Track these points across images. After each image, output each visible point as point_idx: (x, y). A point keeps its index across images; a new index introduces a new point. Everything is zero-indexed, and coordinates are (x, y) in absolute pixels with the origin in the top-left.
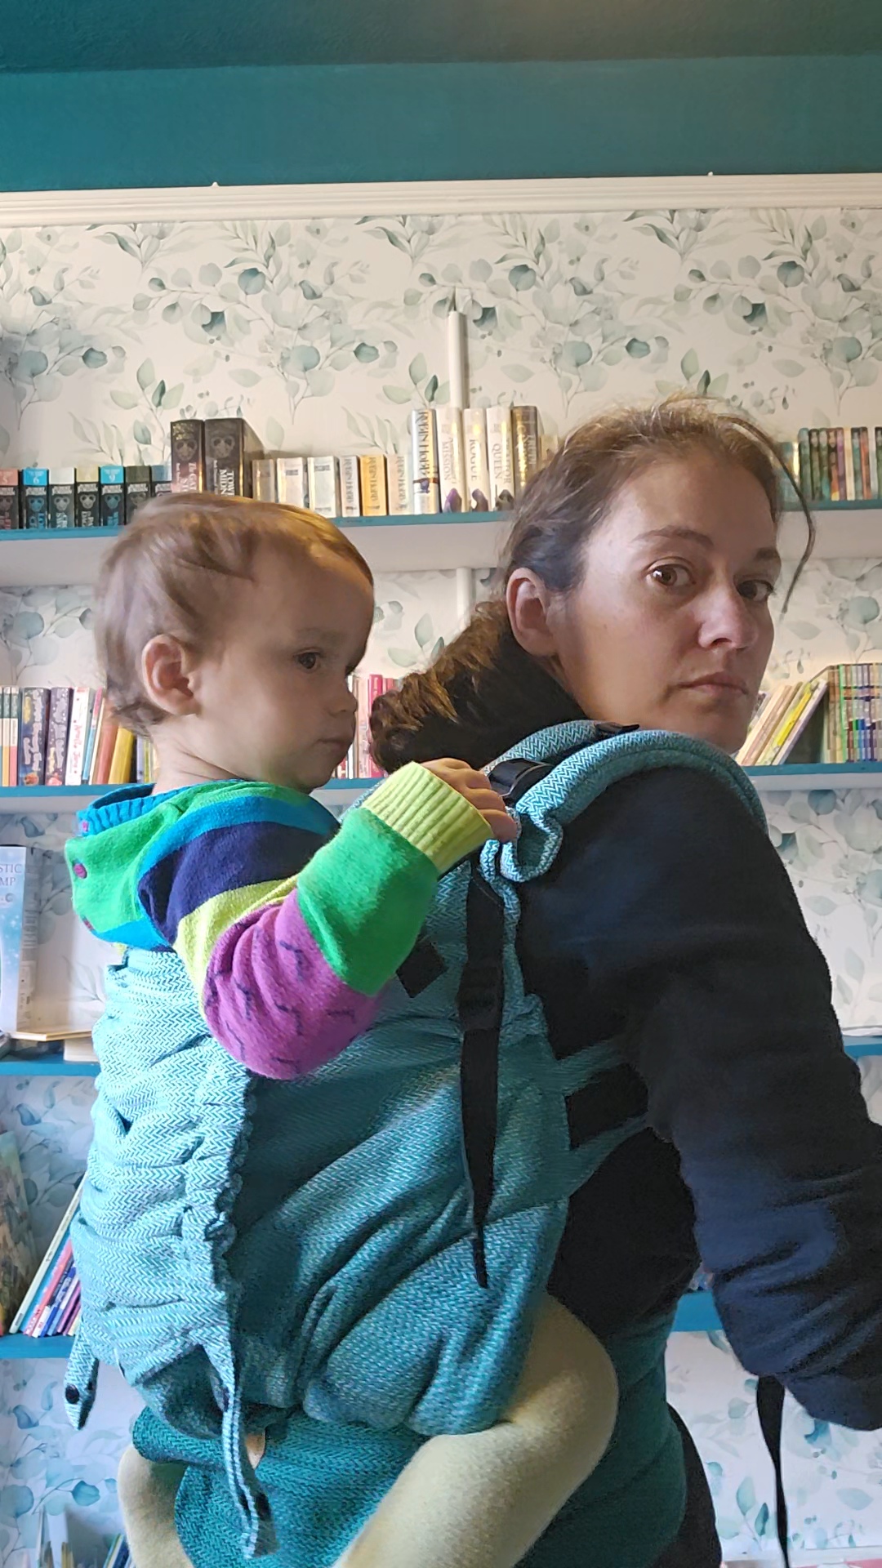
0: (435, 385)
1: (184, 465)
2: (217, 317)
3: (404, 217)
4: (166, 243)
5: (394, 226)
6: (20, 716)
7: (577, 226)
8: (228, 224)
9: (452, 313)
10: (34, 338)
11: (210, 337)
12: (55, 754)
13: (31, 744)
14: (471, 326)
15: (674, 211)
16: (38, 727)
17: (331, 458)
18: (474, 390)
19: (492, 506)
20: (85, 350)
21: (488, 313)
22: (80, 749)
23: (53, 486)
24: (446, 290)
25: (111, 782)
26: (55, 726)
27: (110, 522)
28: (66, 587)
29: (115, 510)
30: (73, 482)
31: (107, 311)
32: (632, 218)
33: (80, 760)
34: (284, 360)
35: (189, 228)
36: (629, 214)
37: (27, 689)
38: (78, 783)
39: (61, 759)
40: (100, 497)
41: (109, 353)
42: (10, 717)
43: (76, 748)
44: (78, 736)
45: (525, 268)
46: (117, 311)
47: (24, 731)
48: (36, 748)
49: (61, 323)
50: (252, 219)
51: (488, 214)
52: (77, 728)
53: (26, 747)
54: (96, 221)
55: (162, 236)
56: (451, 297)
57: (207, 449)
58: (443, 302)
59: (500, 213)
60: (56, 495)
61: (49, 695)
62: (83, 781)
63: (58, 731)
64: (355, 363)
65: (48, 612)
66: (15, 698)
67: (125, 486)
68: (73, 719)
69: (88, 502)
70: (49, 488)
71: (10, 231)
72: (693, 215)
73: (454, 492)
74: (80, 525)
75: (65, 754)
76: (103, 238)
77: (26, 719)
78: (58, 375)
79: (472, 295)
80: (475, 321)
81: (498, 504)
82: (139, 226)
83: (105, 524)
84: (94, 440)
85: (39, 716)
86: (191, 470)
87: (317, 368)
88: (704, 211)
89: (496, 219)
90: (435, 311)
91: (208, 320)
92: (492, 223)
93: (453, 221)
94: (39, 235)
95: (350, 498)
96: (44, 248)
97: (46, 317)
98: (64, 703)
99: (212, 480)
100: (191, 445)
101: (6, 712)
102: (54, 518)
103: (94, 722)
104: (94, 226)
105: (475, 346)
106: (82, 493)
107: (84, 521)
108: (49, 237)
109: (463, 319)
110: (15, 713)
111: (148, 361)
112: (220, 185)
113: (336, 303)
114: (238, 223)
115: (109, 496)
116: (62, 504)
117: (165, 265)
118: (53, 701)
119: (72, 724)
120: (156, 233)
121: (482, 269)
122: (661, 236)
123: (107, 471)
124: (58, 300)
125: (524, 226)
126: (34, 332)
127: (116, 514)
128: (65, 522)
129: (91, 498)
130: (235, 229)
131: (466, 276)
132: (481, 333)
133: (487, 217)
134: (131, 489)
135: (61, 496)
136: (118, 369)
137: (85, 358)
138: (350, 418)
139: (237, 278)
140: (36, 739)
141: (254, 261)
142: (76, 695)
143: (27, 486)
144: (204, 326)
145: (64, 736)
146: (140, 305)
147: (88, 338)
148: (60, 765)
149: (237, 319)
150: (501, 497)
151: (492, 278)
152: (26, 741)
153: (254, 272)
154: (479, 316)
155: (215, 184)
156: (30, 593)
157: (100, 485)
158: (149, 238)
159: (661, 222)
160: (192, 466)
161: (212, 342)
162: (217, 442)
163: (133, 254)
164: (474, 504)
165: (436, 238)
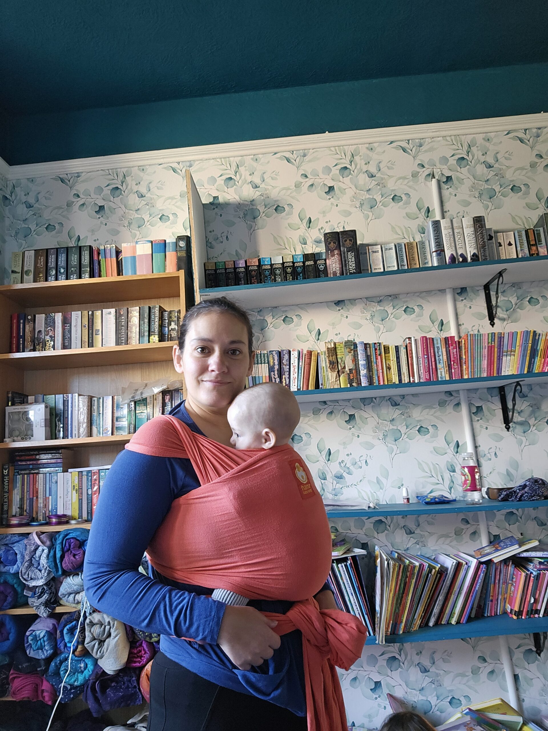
0: (428, 210)
1: (332, 251)
2: (331, 188)
3: (409, 140)
4: (307, 158)
5: (404, 144)
6: (268, 363)
7: (484, 139)
8: (333, 149)
9: (433, 180)
10: (253, 203)
11: (328, 197)
12: (285, 378)
13: (274, 374)
14: (442, 184)
15: (526, 129)
16: (276, 367)
17: (393, 244)
18: (446, 212)
19: (469, 260)
20: (276, 206)
21: (449, 178)
22: (296, 375)
23: (273, 264)
24: (430, 170)
25: (310, 389)
26: (284, 366)
27: (299, 278)
28: (276, 307)
29: (301, 273)
30: (282, 262)
31: (284, 189)
32: (507, 134)
33: (296, 380)
34: (362, 205)
35: (316, 151)
36: (506, 132)
37: (270, 351)
38: (296, 390)
39: (288, 380)
40: (294, 267)
41: (286, 207)
42: (264, 363)
43: (294, 375)
44: (294, 370)
45: (463, 158)
46: (287, 189)
47: (271, 369)
48: (276, 376)
49: (264, 195)
50: (343, 146)
51: (445, 137)
52: (294, 366)
53: (273, 376)
54: (275, 151)
55: (305, 155)
56: (432, 173)
57: (341, 244)
58: (429, 175)
59: (451, 136)
60: (275, 268)
61: (280, 354)
62: (298, 389)
63: (286, 368)
64: (393, 204)
65: (269, 319)
66: (266, 355)
67: (304, 263)
68: (291, 362)
69: (289, 270)
70: (271, 265)
71: (240, 158)
72: (535, 130)
73: (452, 255)
74: (286, 280)
75: (289, 378)
76: (280, 158)
77: (272, 364)
78: (265, 217)
79: (441, 171)
80: (443, 182)
81: (471, 259)
82: (294, 152)
83: (297, 279)
84: (283, 245)
85: (276, 363)
86: (335, 253)
87: (376, 207)
88: (540, 128)
89: (448, 138)
90: (425, 179)
91: (327, 190)
92: (447, 140)
93: (430, 141)
94: (252, 159)
95: (403, 261)
96: (255, 164)
97: (258, 193)
98: (286, 357)
99: (345, 257)
100: (334, 243)
101: (263, 361)
102: (275, 278)
103: (300, 364)
104: (275, 153)
105: (446, 193)
106: (286, 267)
107: (288, 278)
108: (256, 160)
109: (439, 181)
110: (266, 362)
111: (303, 209)
112: (329, 132)
113: (382, 179)
114: (337, 148)
115: (298, 267)
116: (278, 272)
117: (307, 168)
118: (282, 356)
119: (291, 365)
120: (302, 154)
121: (444, 160)
122: (521, 141)
123: (296, 257)
124: (262, 186)
125: (461, 141)
126: (253, 200)
127: (301, 275)
128: (280, 279)
129: (290, 269)
130: (336, 150)
131: (438, 164)
132: (446, 187)
133: (444, 138)
134: (307, 263)
135: (277, 268)
136: (290, 213)
137: (276, 210)
138: (393, 228)
139: (338, 171)
140: (276, 372)
141: (345, 163)
142: (292, 353)
143: (263, 265)
144: (326, 193)
145: (288, 370)
146: (298, 186)
147: (276, 201)
148: (287, 383)
149: (340, 189)
150: (473, 256)
151: (449, 164)
152: (272, 373)
153: (346, 168)
154: (445, 180)
155: (327, 132)
156: (261, 311)
157: (293, 263)
158: (299, 157)
159: (521, 135)
160: (336, 252)
161: (330, 199)
162: (346, 241)
163: (293, 164)
164: (461, 260)
165: (423, 148)
